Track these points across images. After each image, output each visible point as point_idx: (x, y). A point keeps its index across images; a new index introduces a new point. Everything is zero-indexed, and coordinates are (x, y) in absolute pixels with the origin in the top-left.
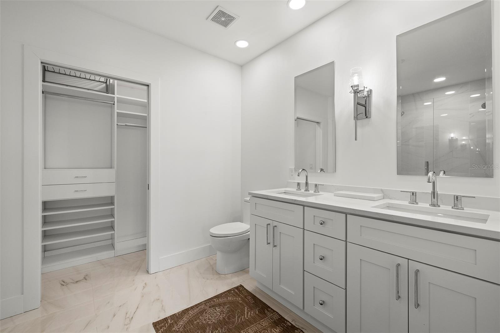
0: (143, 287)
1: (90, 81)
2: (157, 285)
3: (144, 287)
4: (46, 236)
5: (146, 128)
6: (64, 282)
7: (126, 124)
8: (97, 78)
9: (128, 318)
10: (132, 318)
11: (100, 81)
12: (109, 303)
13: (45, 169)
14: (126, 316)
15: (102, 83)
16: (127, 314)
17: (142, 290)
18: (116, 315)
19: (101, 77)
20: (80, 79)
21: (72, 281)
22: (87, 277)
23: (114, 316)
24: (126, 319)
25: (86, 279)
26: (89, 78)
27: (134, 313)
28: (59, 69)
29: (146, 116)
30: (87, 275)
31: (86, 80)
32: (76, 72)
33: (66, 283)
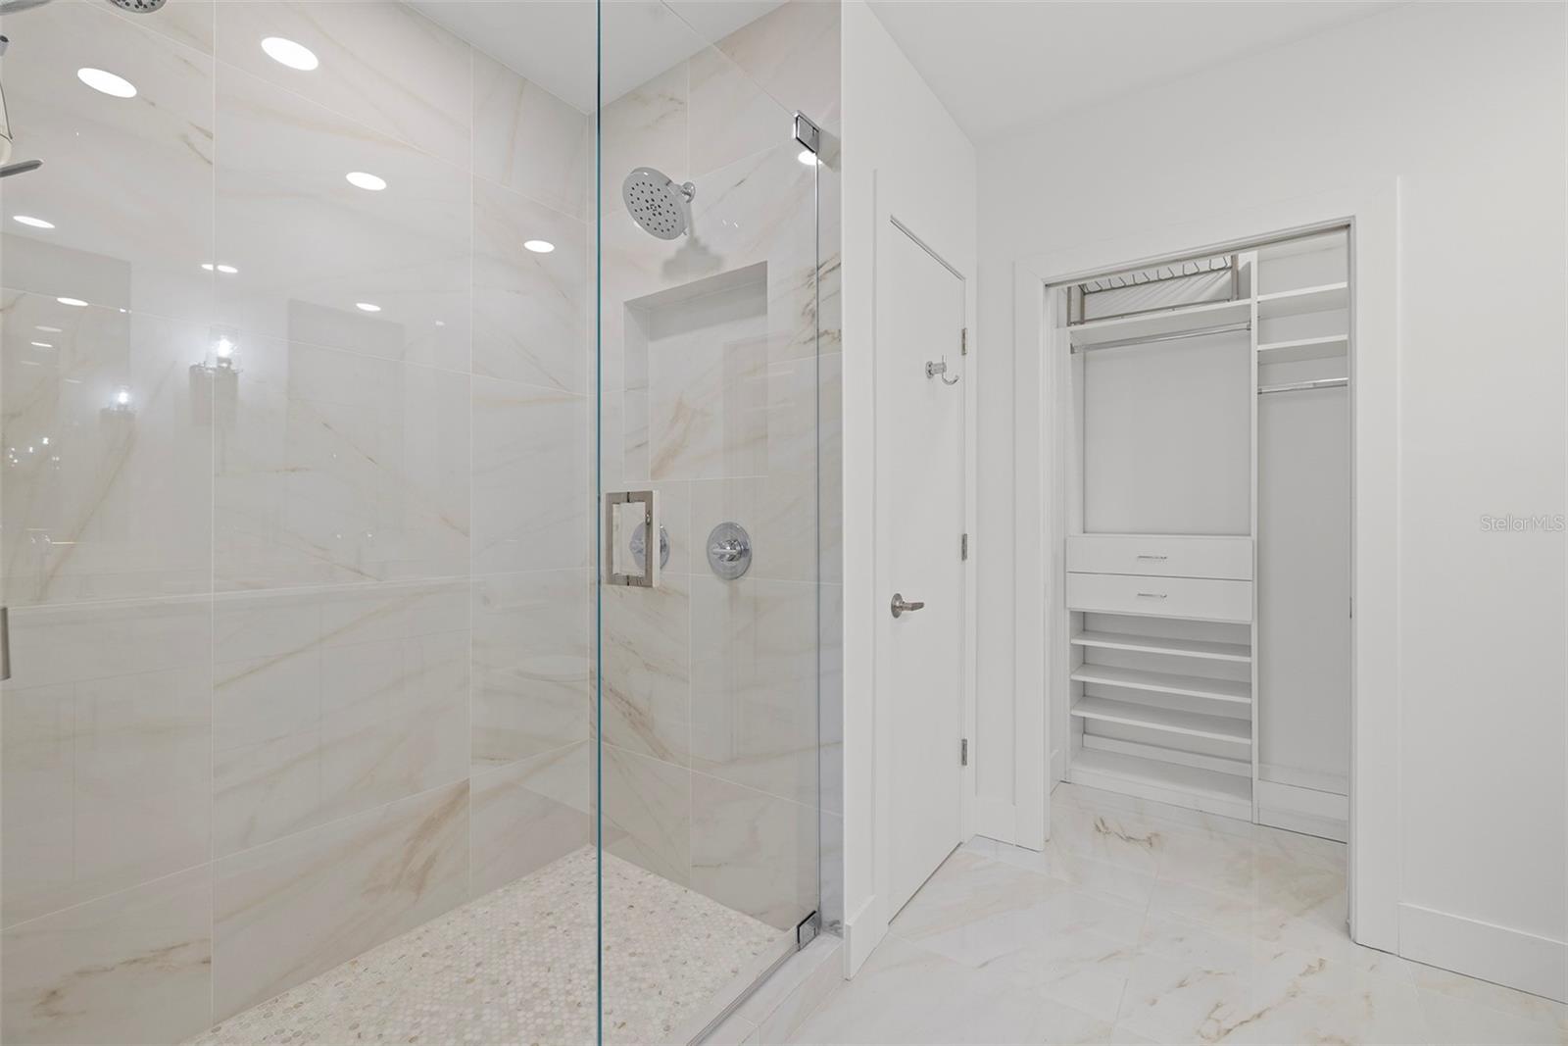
0: (1306, 967)
1: (1187, 279)
2: (1367, 997)
3: (1310, 970)
4: (1088, 696)
5: (1346, 385)
6: (1103, 824)
7: (1314, 384)
8: (1204, 265)
9: (1218, 1021)
10: (1229, 1031)
11: (1213, 271)
12: (1181, 940)
13: (1084, 532)
14: (1213, 1012)
15: (1222, 272)
16: (1217, 1006)
17: (1300, 975)
18: (1185, 985)
19: (1210, 258)
20: (1161, 284)
21: (1120, 833)
22: (1154, 840)
23: (1181, 985)
24: (1209, 1018)
25: (1151, 844)
26: (1181, 274)
27: (1242, 1023)
28: (1109, 280)
29: (1346, 341)
30: (1157, 835)
31: (1173, 281)
32: (1146, 271)
33: (1107, 828)
